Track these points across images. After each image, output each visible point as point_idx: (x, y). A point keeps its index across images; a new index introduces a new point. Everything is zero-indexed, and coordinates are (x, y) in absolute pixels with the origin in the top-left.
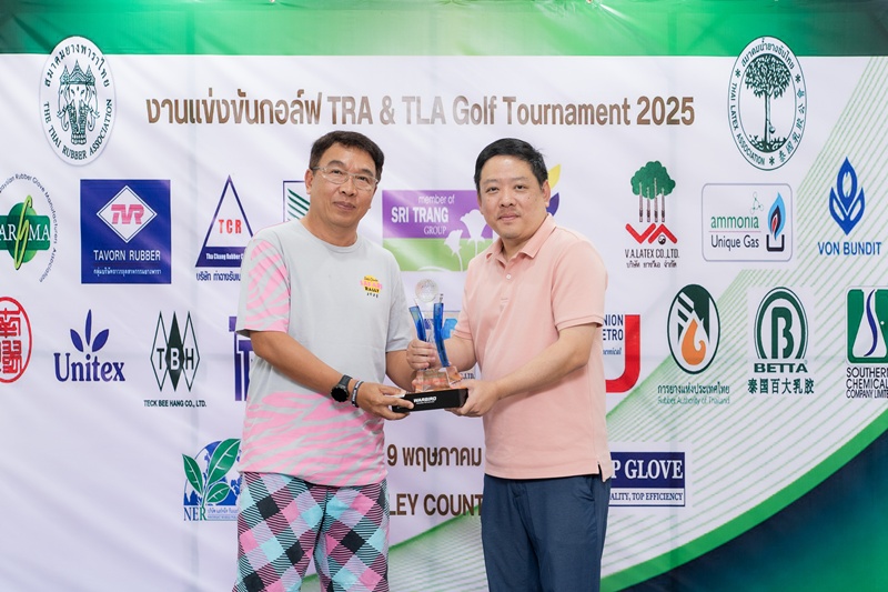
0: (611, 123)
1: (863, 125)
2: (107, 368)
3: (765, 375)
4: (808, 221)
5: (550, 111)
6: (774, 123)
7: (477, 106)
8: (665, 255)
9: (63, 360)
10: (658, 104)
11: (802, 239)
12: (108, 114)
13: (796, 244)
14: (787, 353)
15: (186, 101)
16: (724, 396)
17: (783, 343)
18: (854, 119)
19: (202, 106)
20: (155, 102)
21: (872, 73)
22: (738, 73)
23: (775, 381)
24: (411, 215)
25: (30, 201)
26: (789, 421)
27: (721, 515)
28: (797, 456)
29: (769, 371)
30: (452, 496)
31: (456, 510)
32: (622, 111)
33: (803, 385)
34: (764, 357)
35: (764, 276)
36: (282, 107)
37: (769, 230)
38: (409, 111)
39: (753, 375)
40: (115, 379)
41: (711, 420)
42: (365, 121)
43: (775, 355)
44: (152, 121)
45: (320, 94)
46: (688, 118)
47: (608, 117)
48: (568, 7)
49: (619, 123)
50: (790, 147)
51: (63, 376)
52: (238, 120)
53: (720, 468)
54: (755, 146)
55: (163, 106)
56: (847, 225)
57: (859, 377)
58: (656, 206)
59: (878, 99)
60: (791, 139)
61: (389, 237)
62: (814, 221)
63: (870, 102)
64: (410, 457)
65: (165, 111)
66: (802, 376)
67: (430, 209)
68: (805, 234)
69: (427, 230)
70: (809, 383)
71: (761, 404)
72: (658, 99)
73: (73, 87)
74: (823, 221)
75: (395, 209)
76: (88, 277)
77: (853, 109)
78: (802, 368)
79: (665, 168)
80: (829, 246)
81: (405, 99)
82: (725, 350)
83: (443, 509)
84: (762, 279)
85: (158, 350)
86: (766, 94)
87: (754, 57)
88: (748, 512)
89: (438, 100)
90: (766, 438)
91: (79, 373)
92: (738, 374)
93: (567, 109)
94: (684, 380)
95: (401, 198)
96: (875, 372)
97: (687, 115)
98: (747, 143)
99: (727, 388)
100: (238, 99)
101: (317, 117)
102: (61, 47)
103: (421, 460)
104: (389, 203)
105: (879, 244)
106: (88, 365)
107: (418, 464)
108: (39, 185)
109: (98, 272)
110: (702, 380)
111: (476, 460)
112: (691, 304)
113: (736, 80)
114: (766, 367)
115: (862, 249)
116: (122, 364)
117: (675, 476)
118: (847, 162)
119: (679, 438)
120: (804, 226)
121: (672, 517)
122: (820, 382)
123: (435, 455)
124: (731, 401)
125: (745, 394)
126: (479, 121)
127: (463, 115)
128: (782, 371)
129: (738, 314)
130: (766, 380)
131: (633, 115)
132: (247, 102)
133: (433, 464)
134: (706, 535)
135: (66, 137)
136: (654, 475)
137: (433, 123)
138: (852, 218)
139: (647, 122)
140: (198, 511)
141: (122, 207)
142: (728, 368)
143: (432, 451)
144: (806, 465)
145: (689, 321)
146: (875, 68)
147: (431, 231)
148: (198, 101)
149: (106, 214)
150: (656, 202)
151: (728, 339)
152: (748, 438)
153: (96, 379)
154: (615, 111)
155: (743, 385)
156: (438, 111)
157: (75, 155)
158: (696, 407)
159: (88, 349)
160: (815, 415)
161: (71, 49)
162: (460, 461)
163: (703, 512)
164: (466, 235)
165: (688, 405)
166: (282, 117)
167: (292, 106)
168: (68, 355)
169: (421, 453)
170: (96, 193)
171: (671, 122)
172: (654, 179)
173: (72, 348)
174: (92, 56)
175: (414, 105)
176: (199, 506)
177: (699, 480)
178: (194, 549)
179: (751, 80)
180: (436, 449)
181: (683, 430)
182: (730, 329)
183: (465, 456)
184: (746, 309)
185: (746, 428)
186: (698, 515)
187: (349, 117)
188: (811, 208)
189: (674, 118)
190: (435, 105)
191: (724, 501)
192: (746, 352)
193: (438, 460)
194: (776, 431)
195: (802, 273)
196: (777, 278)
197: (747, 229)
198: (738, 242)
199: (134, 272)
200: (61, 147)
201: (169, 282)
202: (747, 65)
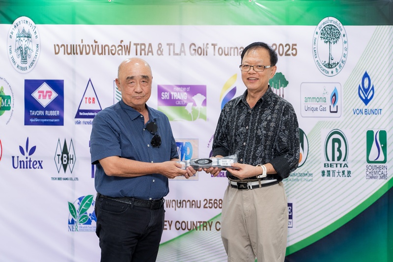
1: (374, 56)
2: (35, 163)
3: (329, 169)
4: (349, 99)
5: (232, 50)
6: (333, 56)
7: (200, 48)
9: (16, 159)
10: (281, 46)
11: (346, 107)
12: (37, 51)
13: (343, 110)
14: (339, 159)
15: (71, 45)
16: (310, 178)
17: (337, 154)
18: (369, 54)
19: (78, 47)
20: (58, 45)
21: (378, 33)
22: (317, 33)
23: (334, 171)
24: (170, 96)
25: (2, 88)
26: (340, 189)
27: (309, 232)
28: (343, 205)
29: (331, 167)
30: (187, 222)
31: (189, 228)
33: (346, 173)
34: (328, 160)
35: (329, 124)
36: (113, 48)
37: (331, 103)
38: (170, 50)
39: (323, 169)
40: (39, 168)
41: (304, 189)
42: (150, 54)
43: (333, 160)
44: (56, 53)
45: (130, 42)
46: (294, 53)
48: (241, 4)
50: (340, 66)
51: (16, 166)
52: (94, 53)
53: (308, 211)
54: (324, 66)
55: (61, 47)
56: (366, 101)
57: (372, 170)
58: (280, 92)
59: (380, 45)
60: (341, 63)
61: (160, 105)
62: (351, 99)
63: (376, 46)
64: (169, 204)
65: (62, 49)
66: (346, 169)
67: (179, 93)
68: (347, 106)
69: (177, 102)
70: (349, 172)
71: (327, 182)
72: (281, 45)
73: (22, 39)
74: (355, 100)
75: (163, 93)
76: (27, 123)
77: (369, 50)
78: (346, 165)
79: (284, 76)
80: (358, 111)
81: (168, 44)
82: (311, 157)
83: (184, 228)
84: (328, 125)
85: (58, 155)
86: (330, 42)
87: (324, 26)
88: (321, 230)
89: (183, 44)
90: (329, 197)
91: (23, 165)
92: (317, 168)
93: (240, 49)
95: (165, 88)
96: (379, 168)
97: (294, 52)
98: (321, 64)
99: (312, 174)
100: (94, 44)
101: (129, 52)
102: (17, 21)
104: (160, 90)
105: (381, 110)
106: (27, 162)
107: (173, 207)
108: (6, 82)
109: (32, 120)
110: (301, 170)
111: (199, 206)
113: (316, 36)
114: (329, 165)
115: (373, 112)
116: (42, 161)
117: (288, 214)
118: (366, 73)
119: (290, 196)
120: (346, 102)
122: (354, 172)
123: (180, 203)
124: (314, 180)
125: (320, 177)
126: (201, 54)
127: (194, 51)
128: (337, 167)
129: (316, 141)
130: (330, 171)
132: (98, 45)
133: (179, 207)
134: (302, 241)
135: (18, 60)
137: (180, 55)
138: (369, 98)
140: (74, 227)
141: (42, 92)
142: (312, 165)
143: (179, 201)
144: (348, 209)
146: (379, 31)
147: (179, 103)
148: (76, 45)
149: (35, 95)
150: (280, 90)
151: (312, 152)
152: (321, 197)
153: (30, 168)
155: (319, 173)
156: (183, 50)
157: (22, 69)
158: (298, 183)
159: (27, 154)
160: (352, 186)
161: (21, 22)
162: (191, 206)
163: (301, 230)
164: (195, 105)
165: (294, 182)
166: (113, 52)
167: (118, 47)
168: (18, 157)
169: (174, 202)
170: (31, 86)
171: (287, 55)
172: (279, 80)
173: (20, 154)
174: (30, 25)
175: (172, 47)
176: (75, 225)
177: (299, 216)
178: (72, 244)
179: (323, 36)
181: (292, 193)
182: (313, 148)
183: (194, 204)
184: (320, 139)
185: (320, 192)
186: (298, 232)
187: (143, 52)
188: (350, 93)
189: (288, 53)
190: (181, 47)
191: (311, 225)
192: (320, 158)
193: (182, 205)
194: (334, 194)
195: (346, 123)
196: (335, 124)
197: (321, 103)
198: (317, 109)
199: (47, 120)
200: (16, 65)
201: (63, 125)
202: (321, 29)
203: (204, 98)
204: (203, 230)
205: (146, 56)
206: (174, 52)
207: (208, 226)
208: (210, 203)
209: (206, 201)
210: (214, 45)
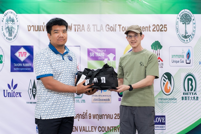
0: (146, 31)
2: (17, 94)
3: (186, 96)
6: (188, 31)
7: (111, 27)
8: (160, 65)
9: (6, 92)
10: (158, 26)
11: (195, 61)
12: (18, 29)
13: (193, 62)
14: (192, 90)
15: (37, 26)
16: (175, 101)
17: (190, 87)
19: (42, 27)
20: (30, 26)
22: (178, 18)
23: (189, 97)
24: (95, 55)
26: (192, 107)
27: (175, 132)
28: (194, 117)
29: (187, 94)
30: (105, 127)
31: (106, 130)
32: (149, 28)
33: (196, 98)
34: (186, 91)
35: (186, 70)
37: (186, 58)
38: (94, 28)
39: (183, 96)
40: (19, 97)
41: (172, 107)
42: (83, 31)
43: (188, 90)
44: (29, 31)
45: (72, 24)
46: (165, 30)
47: (145, 30)
48: (135, 2)
49: (148, 31)
50: (192, 37)
51: (6, 96)
54: (183, 37)
55: (32, 27)
58: (157, 52)
60: (192, 35)
61: (89, 60)
62: (198, 56)
64: (94, 117)
65: (32, 28)
66: (195, 96)
67: (100, 53)
69: (99, 58)
70: (197, 98)
71: (185, 103)
73: (9, 22)
74: (200, 56)
75: (91, 53)
76: (12, 70)
78: (195, 94)
79: (160, 43)
81: (93, 25)
82: (175, 89)
83: (103, 130)
84: (185, 71)
85: (30, 89)
86: (185, 24)
87: (182, 14)
88: (182, 131)
89: (102, 26)
91: (10, 95)
92: (179, 95)
94: (165, 97)
95: (92, 50)
97: (165, 29)
98: (181, 36)
99: (176, 99)
101: (71, 30)
102: (6, 12)
103: (97, 117)
104: (89, 51)
106: (12, 93)
107: (97, 118)
109: (15, 69)
110: (170, 97)
111: (112, 118)
112: (167, 77)
113: (178, 20)
114: (186, 94)
116: (21, 93)
117: (163, 122)
119: (164, 112)
120: (195, 57)
121: (162, 132)
122: (200, 97)
123: (101, 116)
124: (177, 102)
125: (181, 101)
126: (112, 31)
127: (108, 29)
128: (190, 94)
129: (179, 80)
130: (186, 97)
131: (151, 29)
133: (100, 119)
135: (7, 35)
136: (157, 121)
137: (100, 31)
139: (155, 31)
141: (21, 53)
142: (176, 94)
143: (100, 115)
144: (197, 119)
145: (166, 82)
147: (100, 59)
148: (41, 26)
149: (17, 54)
150: (157, 51)
151: (176, 86)
152: (182, 112)
153: (14, 97)
154: (147, 28)
155: (180, 98)
157: (9, 39)
158: (168, 104)
159: (12, 89)
161: (9, 13)
162: (107, 118)
163: (170, 131)
164: (109, 60)
165: (166, 103)
168: (7, 90)
169: (97, 116)
170: (14, 49)
171: (161, 31)
172: (157, 45)
173: (8, 88)
174: (14, 14)
175: (95, 27)
177: (169, 123)
179: (181, 20)
180: (101, 115)
181: (165, 110)
182: (177, 84)
183: (109, 117)
184: (181, 79)
185: (181, 109)
186: (169, 132)
187: (79, 30)
188: (197, 53)
189: (162, 30)
190: (101, 27)
191: (176, 128)
192: (181, 90)
193: (102, 118)
194: (189, 110)
195: (195, 69)
196: (189, 70)
197: (181, 58)
198: (179, 61)
199: (24, 69)
200: (6, 37)
201: (33, 71)
202: (180, 16)
203: (115, 56)
204: (114, 132)
205: (81, 32)
206: (97, 29)
207: (117, 129)
208: (118, 116)
209: (116, 115)
210: (120, 25)
